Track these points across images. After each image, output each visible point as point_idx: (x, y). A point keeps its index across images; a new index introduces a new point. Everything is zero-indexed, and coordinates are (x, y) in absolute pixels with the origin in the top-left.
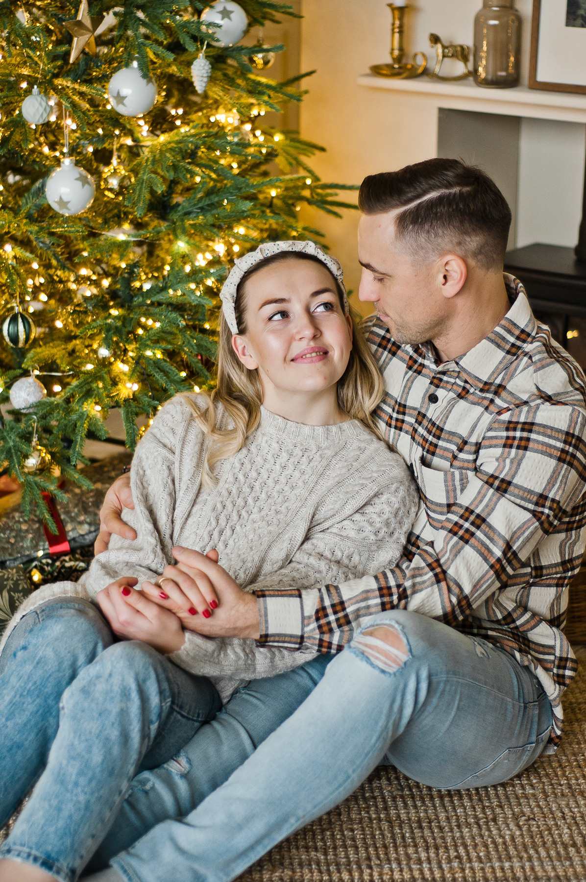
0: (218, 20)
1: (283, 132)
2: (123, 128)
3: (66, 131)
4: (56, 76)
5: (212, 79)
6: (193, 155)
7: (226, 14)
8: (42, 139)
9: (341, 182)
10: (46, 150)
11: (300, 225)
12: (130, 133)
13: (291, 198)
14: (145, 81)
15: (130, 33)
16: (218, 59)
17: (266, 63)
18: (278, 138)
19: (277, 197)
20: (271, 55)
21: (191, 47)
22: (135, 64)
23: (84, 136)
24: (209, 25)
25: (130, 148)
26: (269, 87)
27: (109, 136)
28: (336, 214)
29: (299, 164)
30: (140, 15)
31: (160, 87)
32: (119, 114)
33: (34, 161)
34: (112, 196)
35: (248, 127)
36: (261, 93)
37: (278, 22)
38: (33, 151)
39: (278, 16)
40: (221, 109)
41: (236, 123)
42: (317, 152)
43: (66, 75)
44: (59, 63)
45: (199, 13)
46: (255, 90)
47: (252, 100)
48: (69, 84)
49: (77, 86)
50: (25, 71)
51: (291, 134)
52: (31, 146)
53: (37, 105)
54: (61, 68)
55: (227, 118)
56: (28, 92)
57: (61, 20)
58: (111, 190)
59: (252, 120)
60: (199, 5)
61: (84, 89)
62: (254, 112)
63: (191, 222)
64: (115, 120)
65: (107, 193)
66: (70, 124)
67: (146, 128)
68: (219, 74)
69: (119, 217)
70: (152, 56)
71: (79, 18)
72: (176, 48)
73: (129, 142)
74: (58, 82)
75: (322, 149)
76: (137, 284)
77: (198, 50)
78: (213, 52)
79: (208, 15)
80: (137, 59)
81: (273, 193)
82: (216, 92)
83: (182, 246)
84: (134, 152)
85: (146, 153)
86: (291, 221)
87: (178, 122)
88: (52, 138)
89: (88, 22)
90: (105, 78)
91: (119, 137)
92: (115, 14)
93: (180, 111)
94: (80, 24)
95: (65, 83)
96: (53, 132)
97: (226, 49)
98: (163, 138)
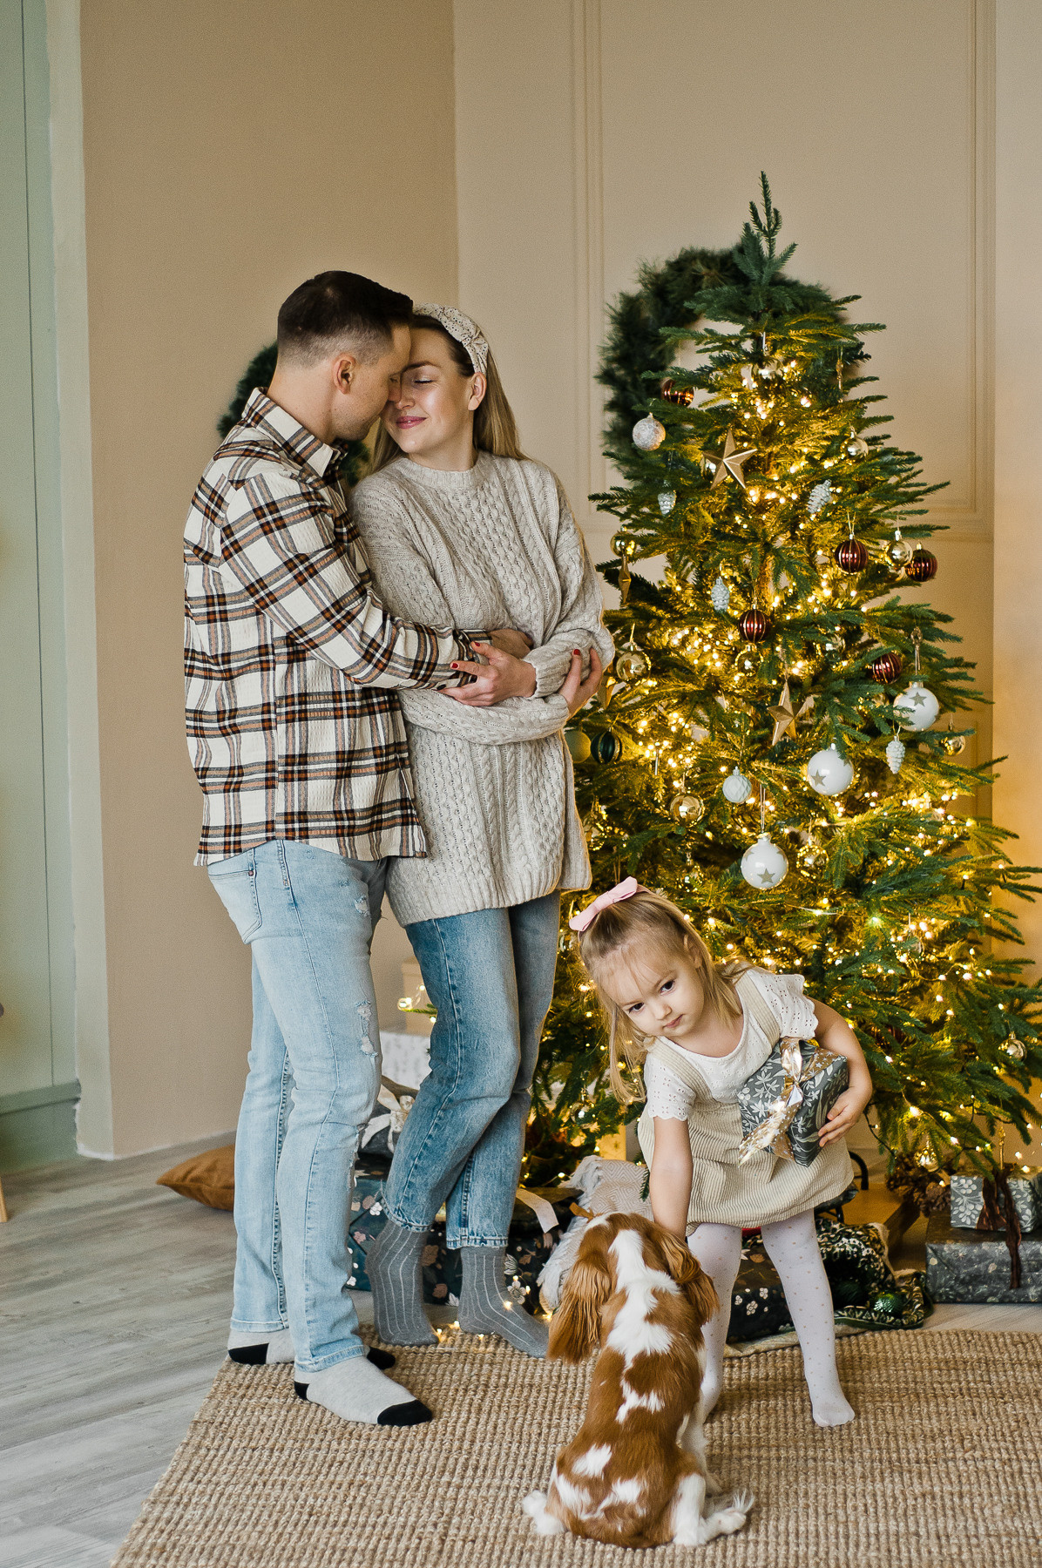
0: (910, 704)
1: (975, 818)
2: (818, 810)
3: (763, 813)
4: (753, 759)
5: (906, 762)
6: (885, 835)
7: (919, 699)
8: (740, 820)
9: (1033, 865)
10: (745, 831)
11: (992, 908)
12: (825, 814)
13: (984, 881)
14: (842, 762)
15: (826, 718)
16: (911, 742)
17: (957, 750)
18: (970, 823)
19: (969, 881)
20: (962, 738)
21: (885, 730)
22: (833, 746)
23: (781, 817)
24: (903, 709)
25: (824, 829)
26: (961, 770)
27: (805, 817)
28: (1029, 898)
29: (991, 847)
30: (836, 700)
31: (856, 770)
32: (817, 794)
33: (734, 839)
34: (806, 874)
35: (940, 811)
36: (955, 775)
37: (969, 709)
38: (731, 831)
39: (968, 702)
40: (913, 794)
41: (928, 806)
42: (1009, 838)
43: (762, 759)
44: (756, 746)
45: (891, 699)
46: (948, 773)
47: (943, 783)
48: (766, 766)
49: (773, 768)
50: (724, 755)
51: (984, 819)
52: (729, 826)
53: (739, 784)
54: (757, 751)
55: (918, 802)
56: (730, 772)
57: (760, 708)
58: (805, 869)
59: (943, 805)
60: (892, 692)
61: (781, 770)
62: (945, 798)
63: (885, 898)
64: (812, 802)
65: (803, 872)
66: (769, 805)
67: (841, 810)
68: (912, 756)
69: (815, 893)
70: (847, 742)
71: (781, 704)
72: (872, 731)
73: (824, 823)
74: (755, 764)
75: (1016, 836)
76: (830, 961)
77: (892, 733)
78: (906, 737)
79: (900, 701)
80: (835, 742)
81: (966, 875)
82: (909, 774)
83: (876, 921)
84: (827, 834)
85: (840, 834)
86: (982, 903)
87: (872, 804)
88: (748, 819)
89: (789, 708)
90: (801, 761)
91: (814, 818)
92: (815, 699)
93: (875, 794)
94: (781, 709)
95: (762, 765)
96: (749, 814)
97: (919, 733)
98: (857, 819)
